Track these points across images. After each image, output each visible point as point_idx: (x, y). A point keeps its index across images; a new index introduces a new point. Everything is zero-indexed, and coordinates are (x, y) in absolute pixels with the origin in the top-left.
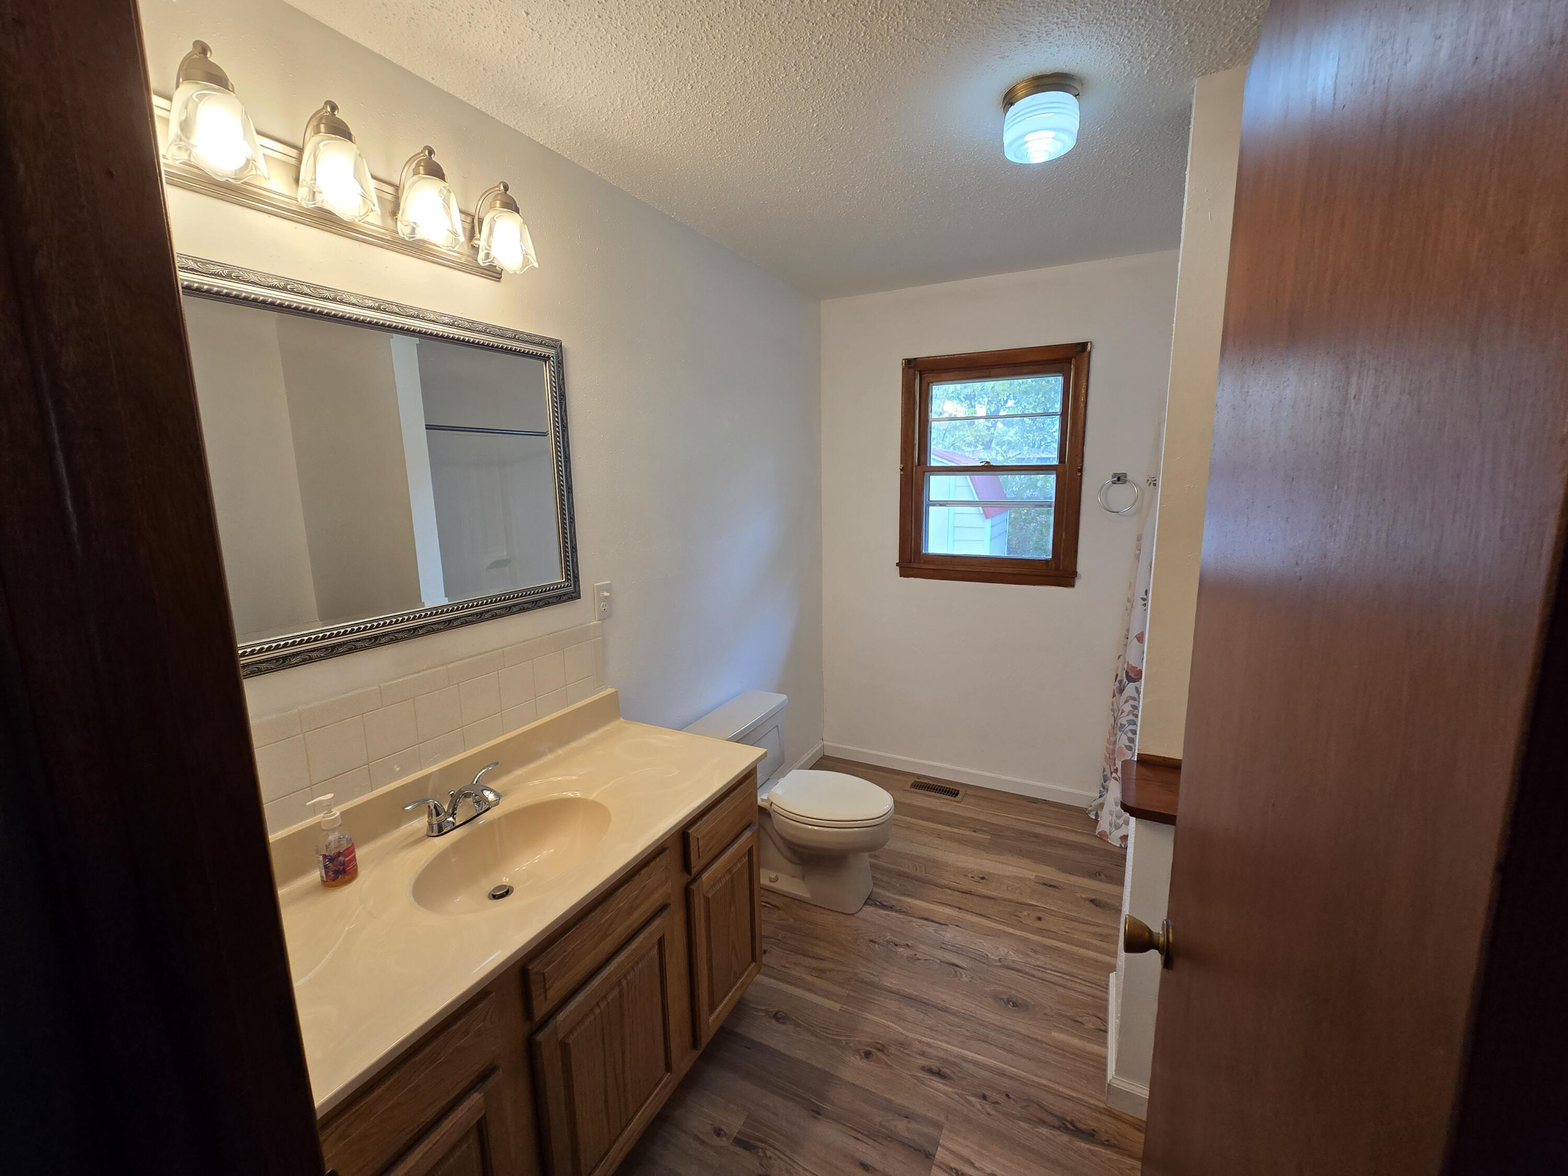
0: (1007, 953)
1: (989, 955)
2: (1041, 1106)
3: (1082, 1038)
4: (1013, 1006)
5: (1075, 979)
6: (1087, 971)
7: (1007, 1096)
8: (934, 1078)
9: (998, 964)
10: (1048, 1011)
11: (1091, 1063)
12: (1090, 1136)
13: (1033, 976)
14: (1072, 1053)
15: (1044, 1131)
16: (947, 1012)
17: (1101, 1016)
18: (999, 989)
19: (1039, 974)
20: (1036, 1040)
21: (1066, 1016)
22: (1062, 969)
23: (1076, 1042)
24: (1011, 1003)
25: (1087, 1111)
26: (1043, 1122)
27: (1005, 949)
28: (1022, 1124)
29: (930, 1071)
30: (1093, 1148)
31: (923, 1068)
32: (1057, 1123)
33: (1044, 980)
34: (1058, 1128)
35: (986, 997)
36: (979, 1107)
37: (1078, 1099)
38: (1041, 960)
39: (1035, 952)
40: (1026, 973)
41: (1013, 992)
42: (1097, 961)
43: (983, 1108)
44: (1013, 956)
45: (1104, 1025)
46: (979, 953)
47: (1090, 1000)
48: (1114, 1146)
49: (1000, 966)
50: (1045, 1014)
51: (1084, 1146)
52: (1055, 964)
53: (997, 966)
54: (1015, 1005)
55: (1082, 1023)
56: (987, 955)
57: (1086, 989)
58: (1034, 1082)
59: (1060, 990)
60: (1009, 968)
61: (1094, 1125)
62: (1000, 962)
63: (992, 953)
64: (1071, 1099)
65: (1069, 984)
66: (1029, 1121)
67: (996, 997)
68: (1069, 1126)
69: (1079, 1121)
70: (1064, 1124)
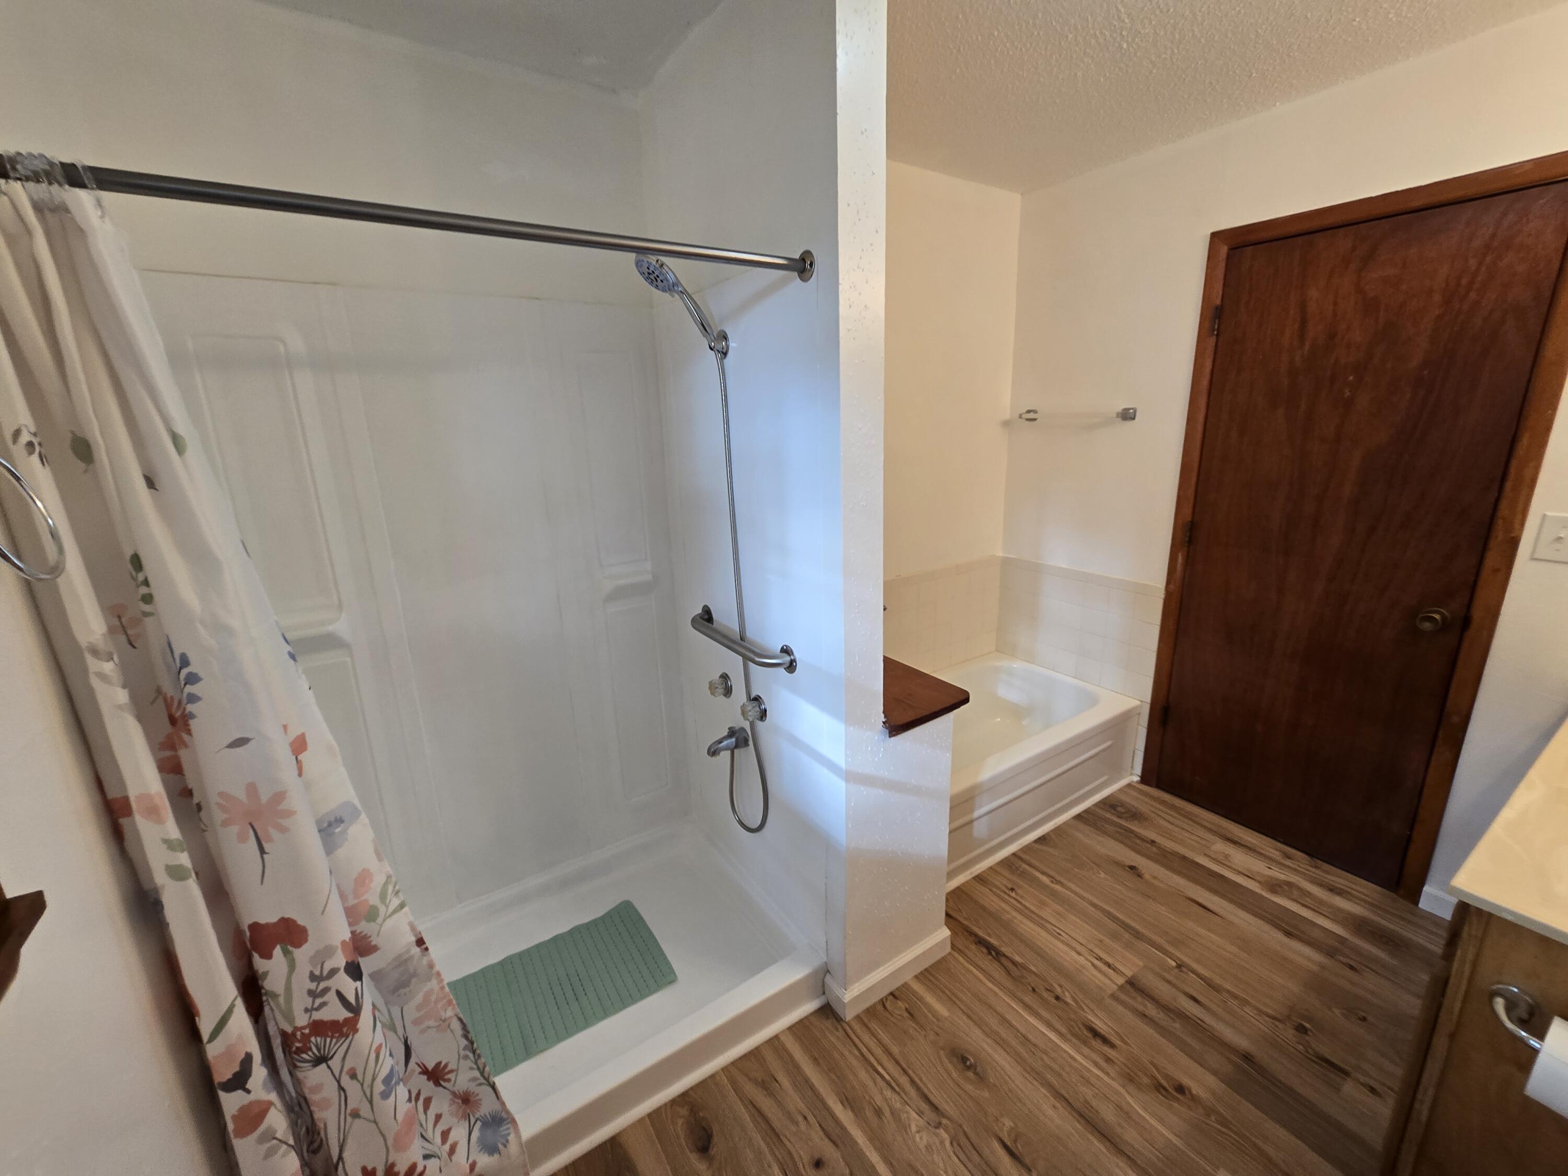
0: (918, 1132)
1: (947, 1143)
2: (1008, 972)
3: (921, 999)
4: (968, 1059)
5: (864, 1050)
6: (842, 1055)
7: (1034, 990)
8: (1103, 1033)
9: (944, 1121)
10: (932, 1036)
11: (932, 978)
12: (981, 942)
13: (912, 1082)
14: (943, 992)
15: (1018, 959)
16: (1057, 1092)
17: (880, 1007)
18: (969, 1087)
19: (904, 1080)
20: (969, 1017)
21: (917, 1023)
22: (867, 1071)
23: (930, 999)
24: (968, 1063)
25: (969, 954)
26: (1014, 963)
27: (918, 1139)
28: (1033, 969)
29: (1105, 1041)
30: (988, 938)
31: (1112, 1046)
32: (1003, 960)
33: (904, 1070)
34: (1005, 955)
35: (994, 1085)
36: (1067, 994)
37: (971, 964)
38: (881, 1095)
39: (878, 1112)
40: (918, 1089)
41: (955, 1075)
42: (815, 1059)
43: (1063, 992)
44: (914, 1121)
45: (887, 999)
46: (962, 1157)
47: (874, 1025)
48: (967, 931)
49: (944, 1116)
50: (938, 1035)
51: (993, 941)
52: (870, 1083)
53: (949, 1119)
54: (964, 1059)
55: (907, 1009)
56: (951, 1143)
57: (866, 1037)
58: (1001, 990)
59: (895, 1050)
60: (935, 1108)
61: (973, 947)
62: (940, 1123)
63: (942, 1142)
64: (978, 967)
65: (878, 1051)
66: (1025, 968)
67: (981, 1079)
68: (993, 953)
69: (982, 952)
70: (997, 956)
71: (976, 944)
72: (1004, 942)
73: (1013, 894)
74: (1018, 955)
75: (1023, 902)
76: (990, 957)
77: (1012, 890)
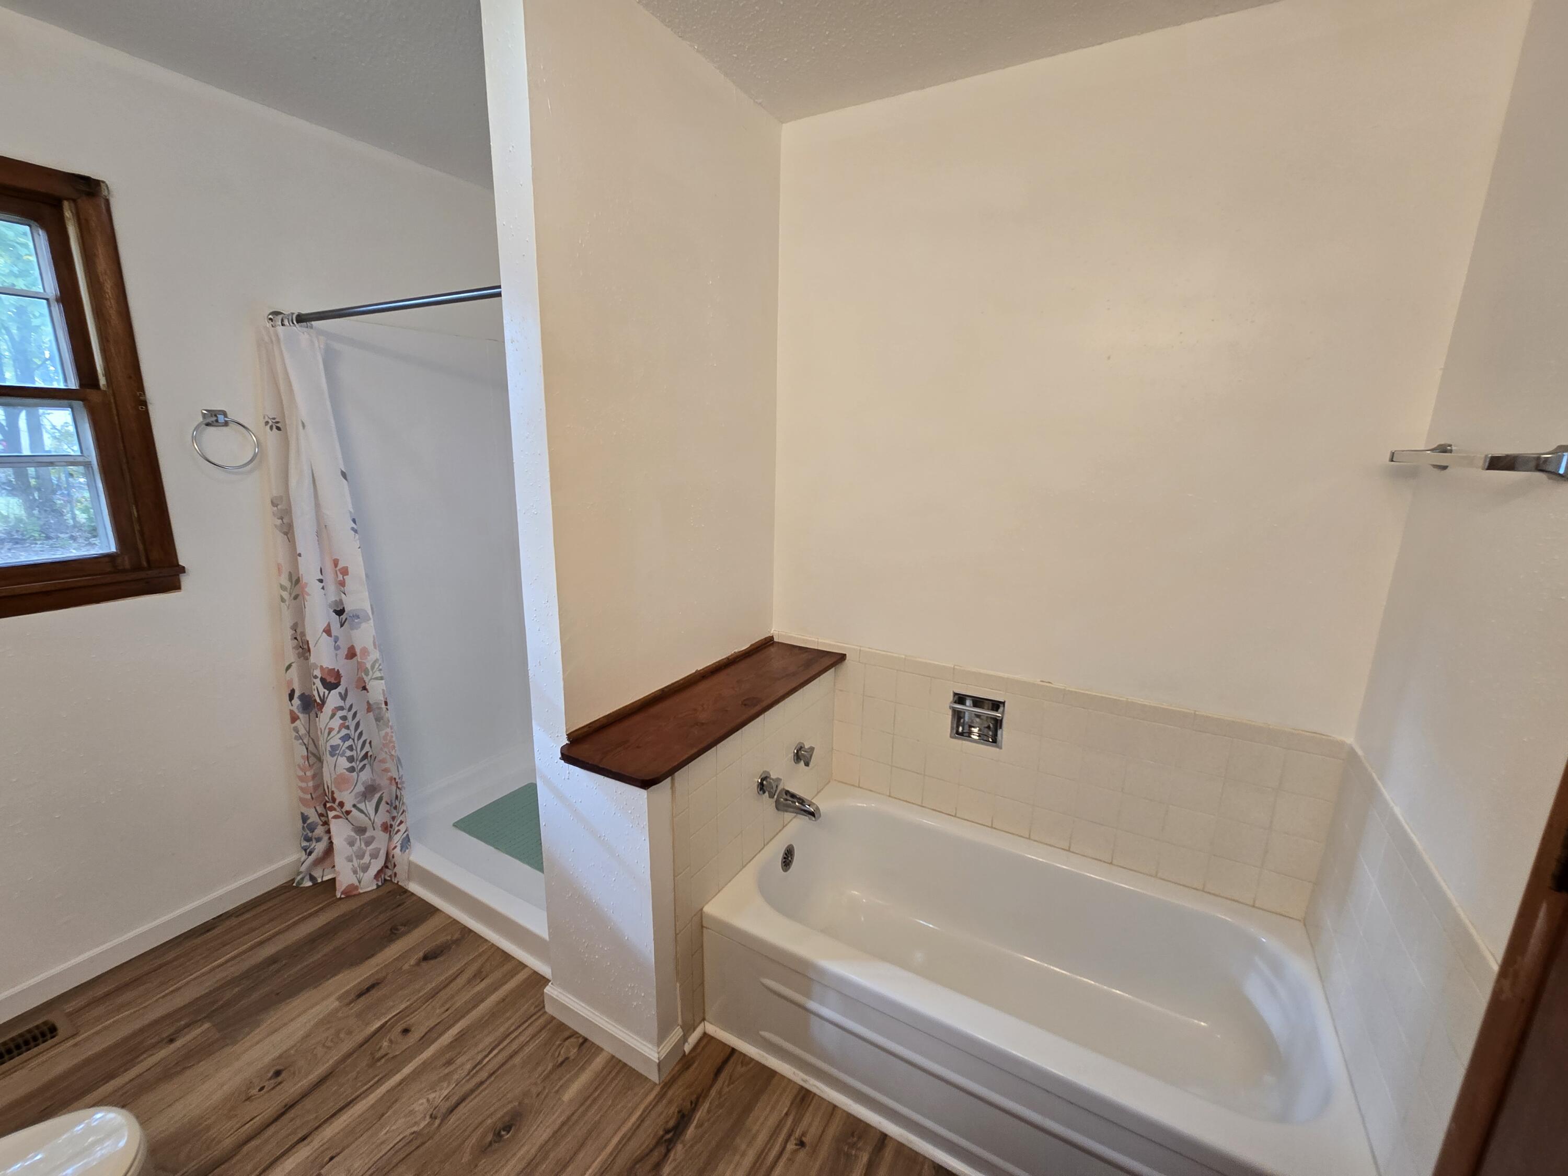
0: (428, 1100)
1: (415, 1129)
2: (641, 1159)
3: (583, 1068)
4: (508, 1132)
5: (513, 1036)
6: (509, 1018)
9: (437, 1122)
10: (534, 1090)
11: (613, 1074)
12: (684, 1119)
13: (482, 1083)
14: (596, 1089)
17: (567, 1034)
18: (473, 1140)
19: (484, 1075)
20: (563, 1124)
21: (551, 1072)
22: (491, 1043)
23: (584, 1078)
24: (503, 1133)
25: (660, 1107)
27: (421, 1101)
30: (695, 1122)
32: (663, 1149)
33: (494, 1073)
34: (668, 1151)
35: (476, 1166)
37: (644, 1111)
38: (465, 1062)
39: (449, 1062)
40: (472, 1091)
41: (489, 1121)
42: (504, 1000)
44: (437, 1096)
45: (578, 1037)
46: (401, 1144)
47: (544, 1035)
48: (698, 1099)
49: (442, 1121)
50: (538, 1095)
51: (691, 1131)
52: (480, 1047)
53: (440, 1125)
54: (508, 1128)
55: (567, 1059)
56: (414, 1133)
57: (530, 1031)
58: (611, 1154)
59: (517, 1060)
60: (452, 1110)
61: (673, 1109)
62: (436, 1118)
63: (416, 1123)
64: (642, 1119)
65: (514, 1046)
67: (484, 1150)
68: (668, 1136)
69: (667, 1122)
70: (666, 1141)
71: (679, 1112)
72: (692, 1146)
73: (791, 1146)
74: (674, 1169)
75: (781, 1164)
76: (661, 1133)
77: (802, 1144)
